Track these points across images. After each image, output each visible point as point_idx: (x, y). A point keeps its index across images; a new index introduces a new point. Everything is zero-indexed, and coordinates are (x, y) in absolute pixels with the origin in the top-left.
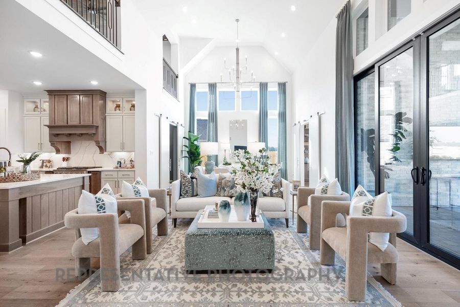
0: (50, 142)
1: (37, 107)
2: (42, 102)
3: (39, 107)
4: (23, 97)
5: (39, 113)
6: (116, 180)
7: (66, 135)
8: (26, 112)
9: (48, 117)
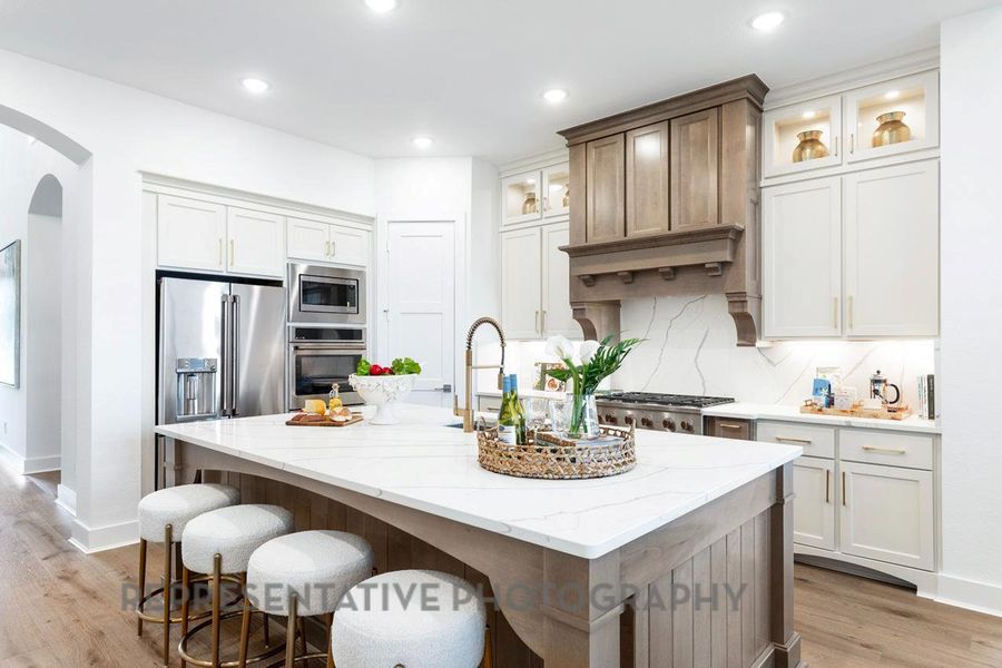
0: (572, 303)
1: (531, 200)
2: (546, 180)
3: (538, 197)
4: (500, 174)
5: (538, 216)
6: (829, 465)
7: (623, 277)
8: (505, 221)
9: (567, 225)
